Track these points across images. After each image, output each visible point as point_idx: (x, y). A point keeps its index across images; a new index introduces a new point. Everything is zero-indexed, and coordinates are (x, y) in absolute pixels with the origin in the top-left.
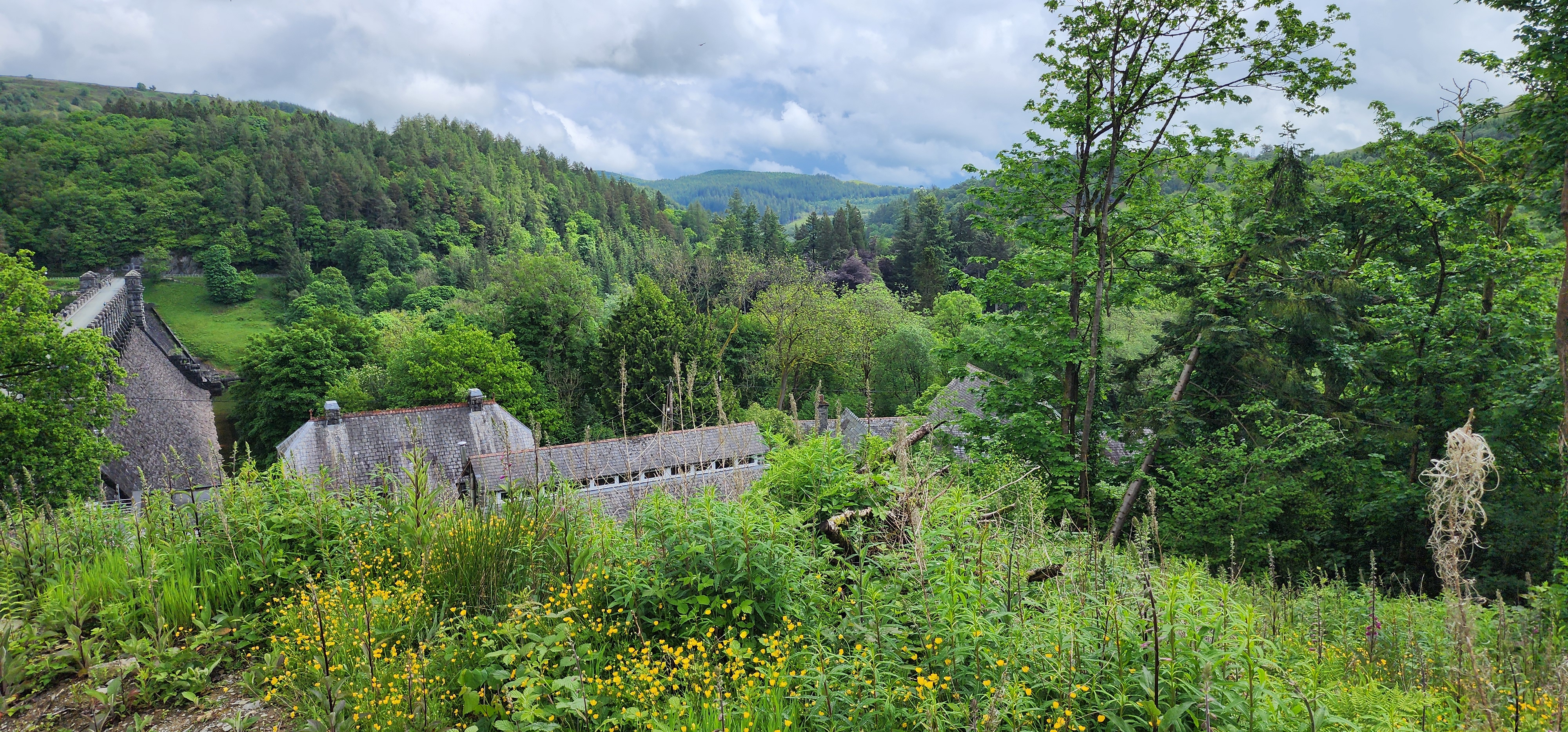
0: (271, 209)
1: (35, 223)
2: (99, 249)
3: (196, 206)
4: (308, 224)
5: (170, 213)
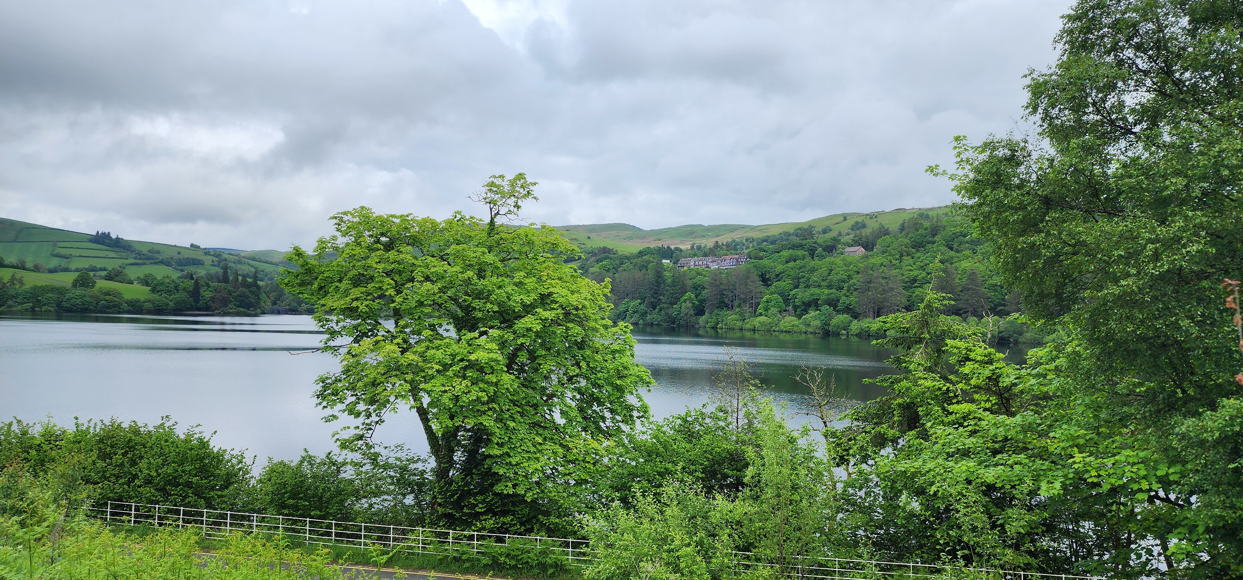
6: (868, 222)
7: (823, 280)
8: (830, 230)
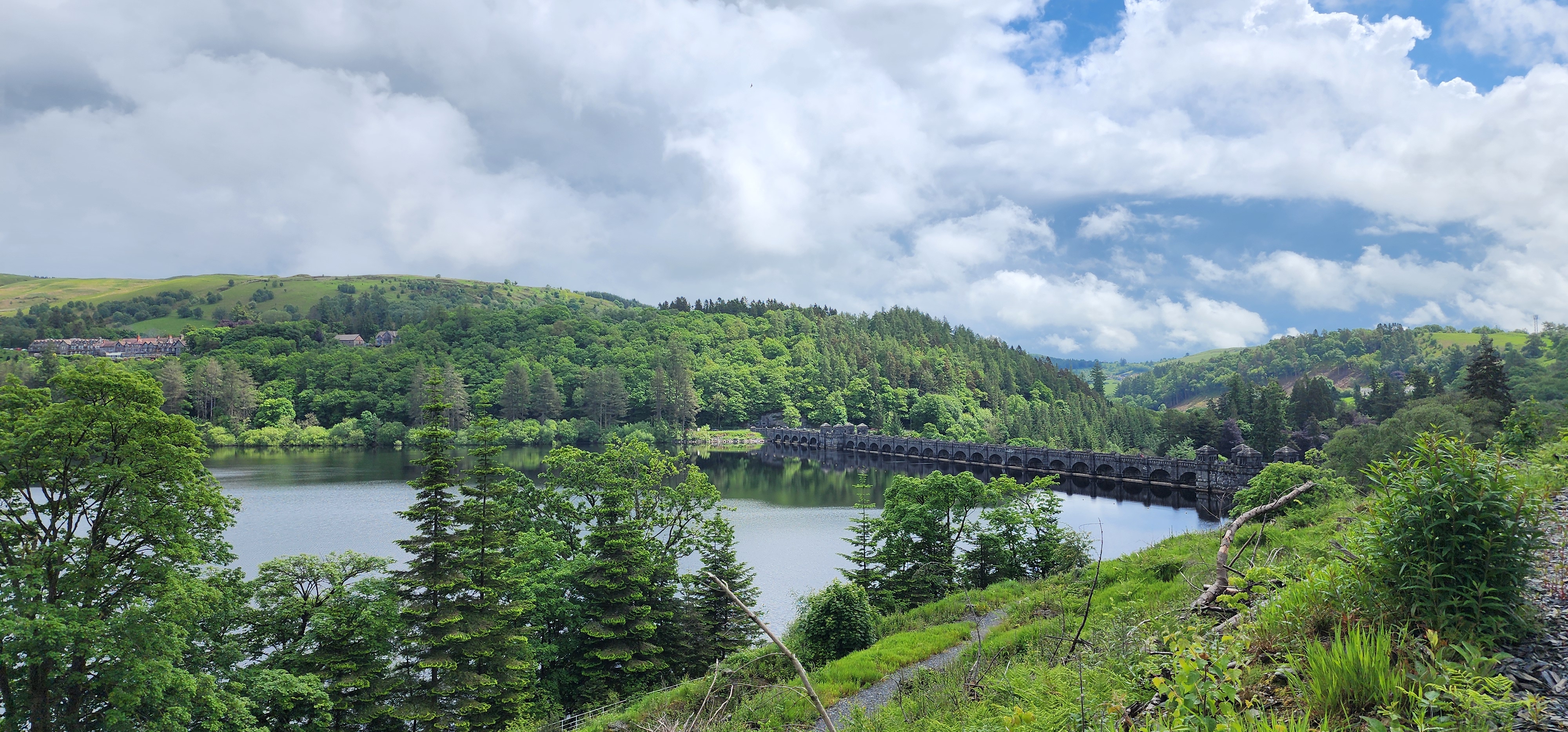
0: (859, 380)
1: (701, 390)
2: (745, 410)
3: (800, 378)
4: (883, 391)
5: (787, 384)
6: (276, 291)
7: (343, 379)
8: (220, 299)
